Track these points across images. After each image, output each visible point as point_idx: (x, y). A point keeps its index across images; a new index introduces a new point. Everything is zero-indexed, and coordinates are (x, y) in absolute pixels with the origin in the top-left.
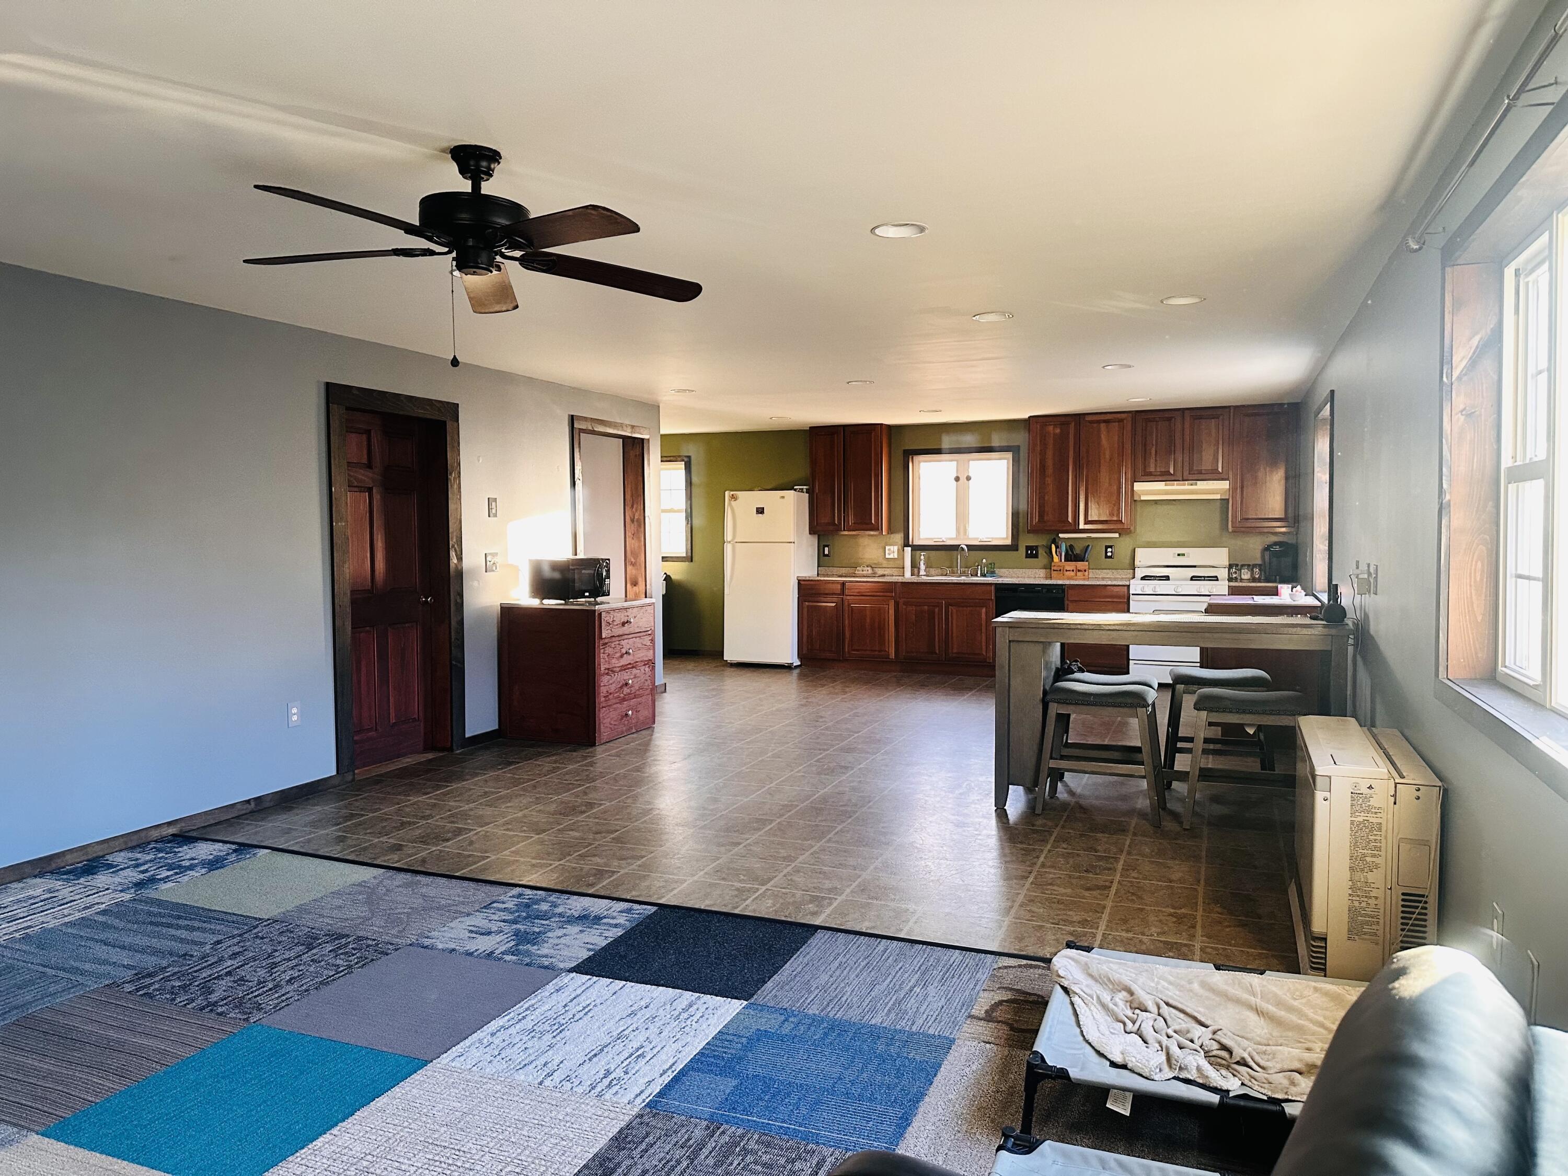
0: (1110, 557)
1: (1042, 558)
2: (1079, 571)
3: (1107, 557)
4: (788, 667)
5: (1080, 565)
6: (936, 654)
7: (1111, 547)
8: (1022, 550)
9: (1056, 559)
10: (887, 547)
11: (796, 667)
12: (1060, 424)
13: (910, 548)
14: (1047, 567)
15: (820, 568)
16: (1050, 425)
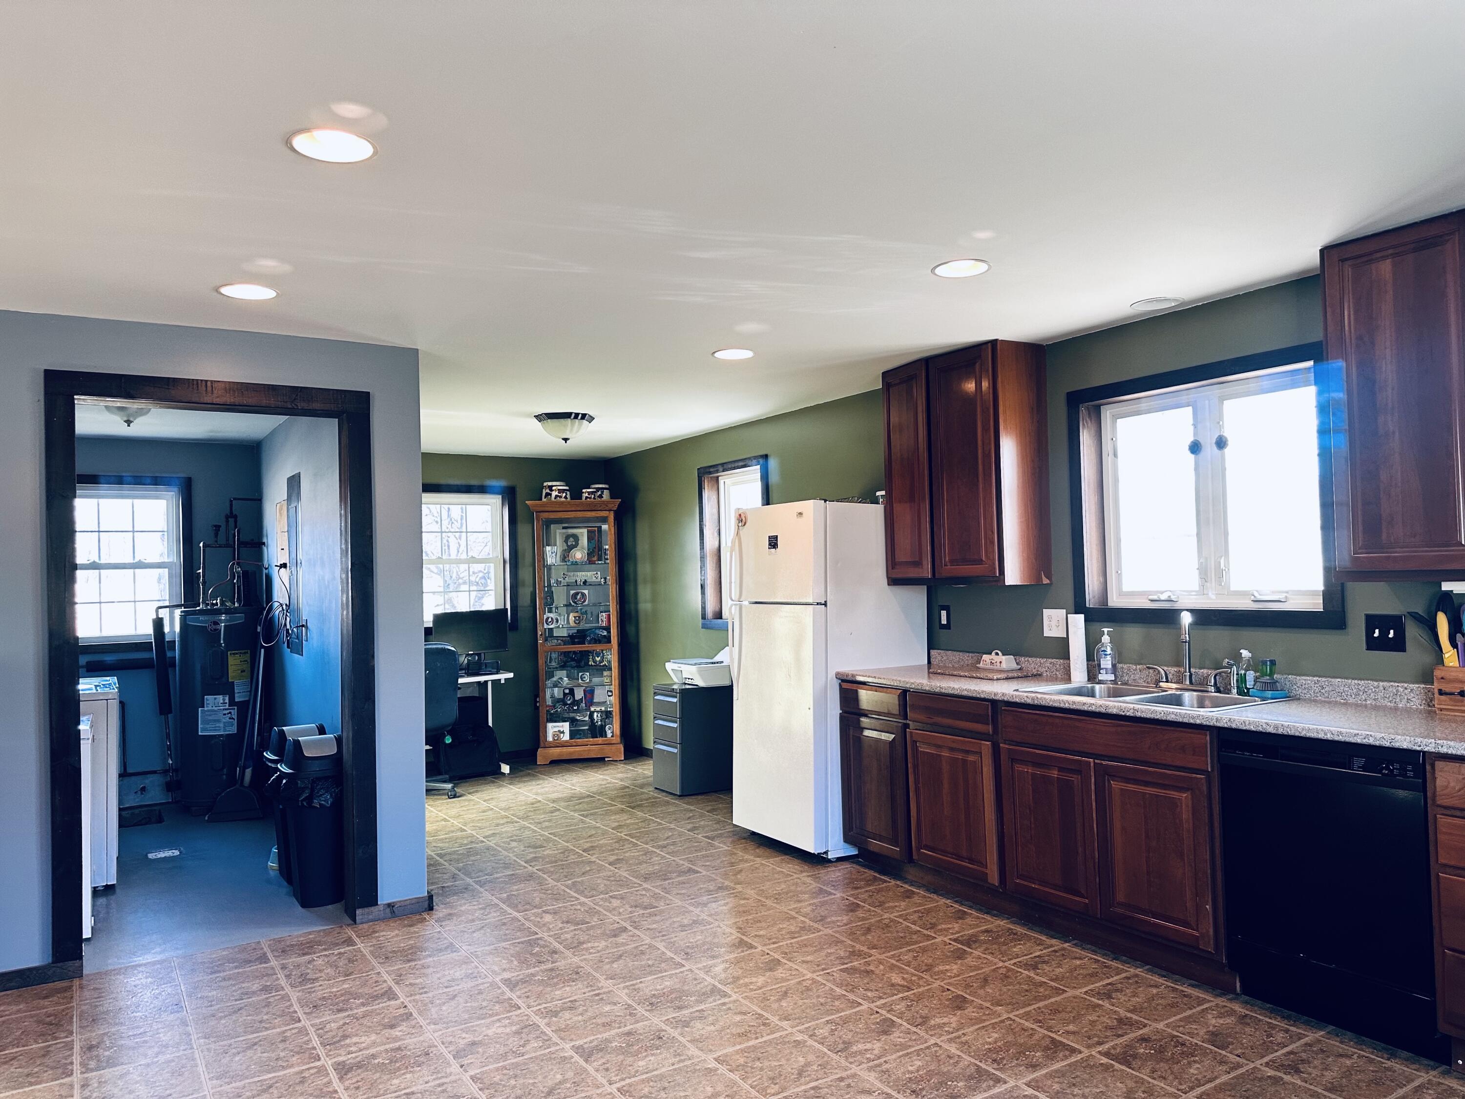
1: (1416, 652)
8: (1356, 629)
9: (1450, 655)
10: (1046, 612)
11: (840, 859)
12: (1415, 250)
13: (1082, 616)
14: (1426, 677)
15: (933, 652)
16: (1384, 258)
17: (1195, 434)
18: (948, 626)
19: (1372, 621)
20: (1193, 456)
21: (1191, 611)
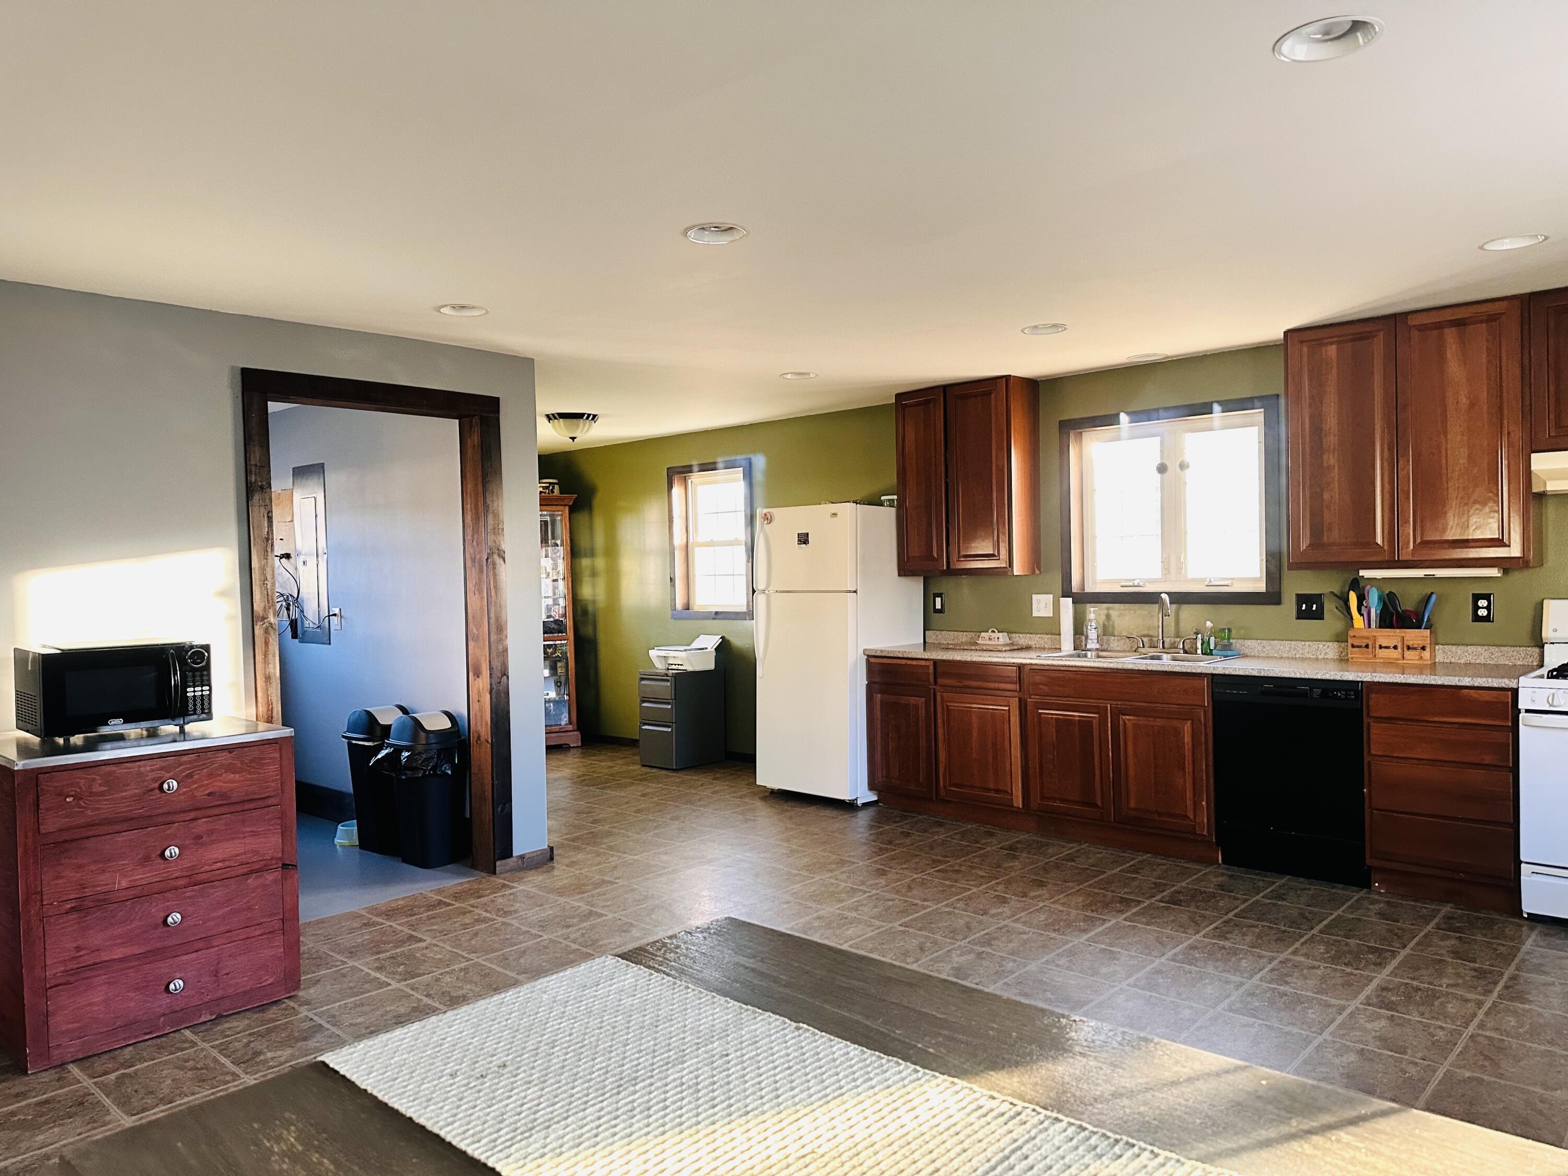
0: (1487, 619)
1: (1332, 619)
2: (1409, 648)
3: (1477, 618)
4: (847, 807)
5: (1414, 636)
6: (1096, 805)
7: (1487, 597)
8: (1289, 605)
9: (1358, 622)
10: (1035, 597)
11: (866, 805)
12: (1353, 340)
13: (1071, 599)
14: (1341, 638)
15: (927, 632)
16: (1331, 343)
17: (1162, 457)
18: (941, 611)
19: (1301, 599)
20: (1159, 475)
21: (1168, 593)
